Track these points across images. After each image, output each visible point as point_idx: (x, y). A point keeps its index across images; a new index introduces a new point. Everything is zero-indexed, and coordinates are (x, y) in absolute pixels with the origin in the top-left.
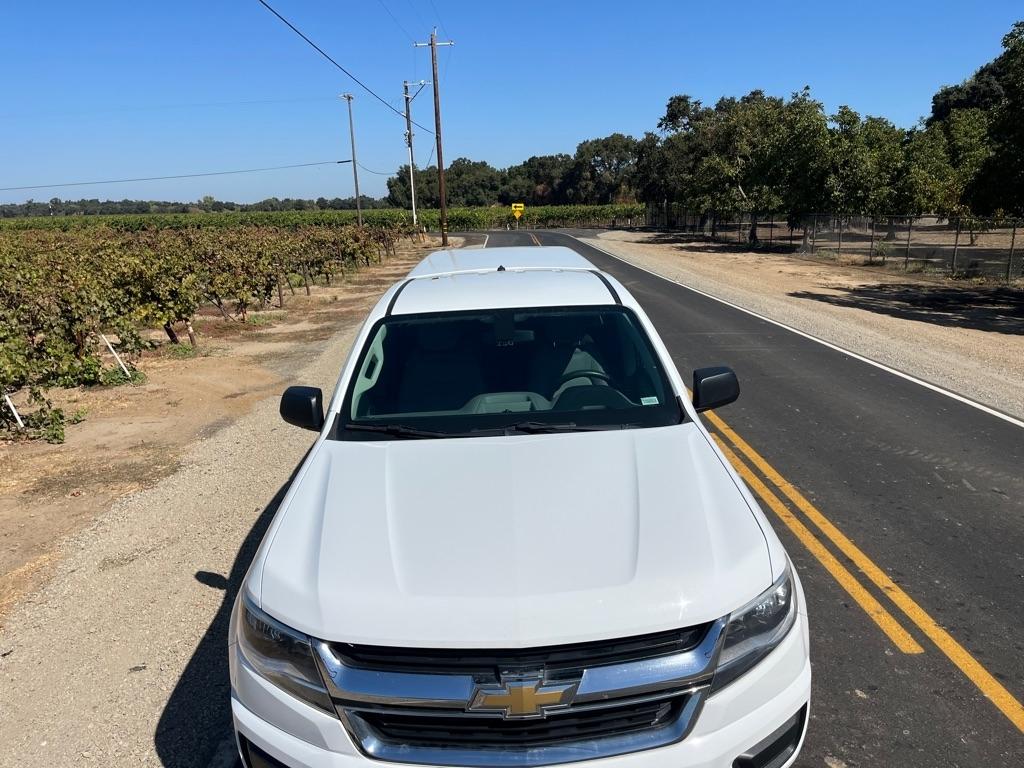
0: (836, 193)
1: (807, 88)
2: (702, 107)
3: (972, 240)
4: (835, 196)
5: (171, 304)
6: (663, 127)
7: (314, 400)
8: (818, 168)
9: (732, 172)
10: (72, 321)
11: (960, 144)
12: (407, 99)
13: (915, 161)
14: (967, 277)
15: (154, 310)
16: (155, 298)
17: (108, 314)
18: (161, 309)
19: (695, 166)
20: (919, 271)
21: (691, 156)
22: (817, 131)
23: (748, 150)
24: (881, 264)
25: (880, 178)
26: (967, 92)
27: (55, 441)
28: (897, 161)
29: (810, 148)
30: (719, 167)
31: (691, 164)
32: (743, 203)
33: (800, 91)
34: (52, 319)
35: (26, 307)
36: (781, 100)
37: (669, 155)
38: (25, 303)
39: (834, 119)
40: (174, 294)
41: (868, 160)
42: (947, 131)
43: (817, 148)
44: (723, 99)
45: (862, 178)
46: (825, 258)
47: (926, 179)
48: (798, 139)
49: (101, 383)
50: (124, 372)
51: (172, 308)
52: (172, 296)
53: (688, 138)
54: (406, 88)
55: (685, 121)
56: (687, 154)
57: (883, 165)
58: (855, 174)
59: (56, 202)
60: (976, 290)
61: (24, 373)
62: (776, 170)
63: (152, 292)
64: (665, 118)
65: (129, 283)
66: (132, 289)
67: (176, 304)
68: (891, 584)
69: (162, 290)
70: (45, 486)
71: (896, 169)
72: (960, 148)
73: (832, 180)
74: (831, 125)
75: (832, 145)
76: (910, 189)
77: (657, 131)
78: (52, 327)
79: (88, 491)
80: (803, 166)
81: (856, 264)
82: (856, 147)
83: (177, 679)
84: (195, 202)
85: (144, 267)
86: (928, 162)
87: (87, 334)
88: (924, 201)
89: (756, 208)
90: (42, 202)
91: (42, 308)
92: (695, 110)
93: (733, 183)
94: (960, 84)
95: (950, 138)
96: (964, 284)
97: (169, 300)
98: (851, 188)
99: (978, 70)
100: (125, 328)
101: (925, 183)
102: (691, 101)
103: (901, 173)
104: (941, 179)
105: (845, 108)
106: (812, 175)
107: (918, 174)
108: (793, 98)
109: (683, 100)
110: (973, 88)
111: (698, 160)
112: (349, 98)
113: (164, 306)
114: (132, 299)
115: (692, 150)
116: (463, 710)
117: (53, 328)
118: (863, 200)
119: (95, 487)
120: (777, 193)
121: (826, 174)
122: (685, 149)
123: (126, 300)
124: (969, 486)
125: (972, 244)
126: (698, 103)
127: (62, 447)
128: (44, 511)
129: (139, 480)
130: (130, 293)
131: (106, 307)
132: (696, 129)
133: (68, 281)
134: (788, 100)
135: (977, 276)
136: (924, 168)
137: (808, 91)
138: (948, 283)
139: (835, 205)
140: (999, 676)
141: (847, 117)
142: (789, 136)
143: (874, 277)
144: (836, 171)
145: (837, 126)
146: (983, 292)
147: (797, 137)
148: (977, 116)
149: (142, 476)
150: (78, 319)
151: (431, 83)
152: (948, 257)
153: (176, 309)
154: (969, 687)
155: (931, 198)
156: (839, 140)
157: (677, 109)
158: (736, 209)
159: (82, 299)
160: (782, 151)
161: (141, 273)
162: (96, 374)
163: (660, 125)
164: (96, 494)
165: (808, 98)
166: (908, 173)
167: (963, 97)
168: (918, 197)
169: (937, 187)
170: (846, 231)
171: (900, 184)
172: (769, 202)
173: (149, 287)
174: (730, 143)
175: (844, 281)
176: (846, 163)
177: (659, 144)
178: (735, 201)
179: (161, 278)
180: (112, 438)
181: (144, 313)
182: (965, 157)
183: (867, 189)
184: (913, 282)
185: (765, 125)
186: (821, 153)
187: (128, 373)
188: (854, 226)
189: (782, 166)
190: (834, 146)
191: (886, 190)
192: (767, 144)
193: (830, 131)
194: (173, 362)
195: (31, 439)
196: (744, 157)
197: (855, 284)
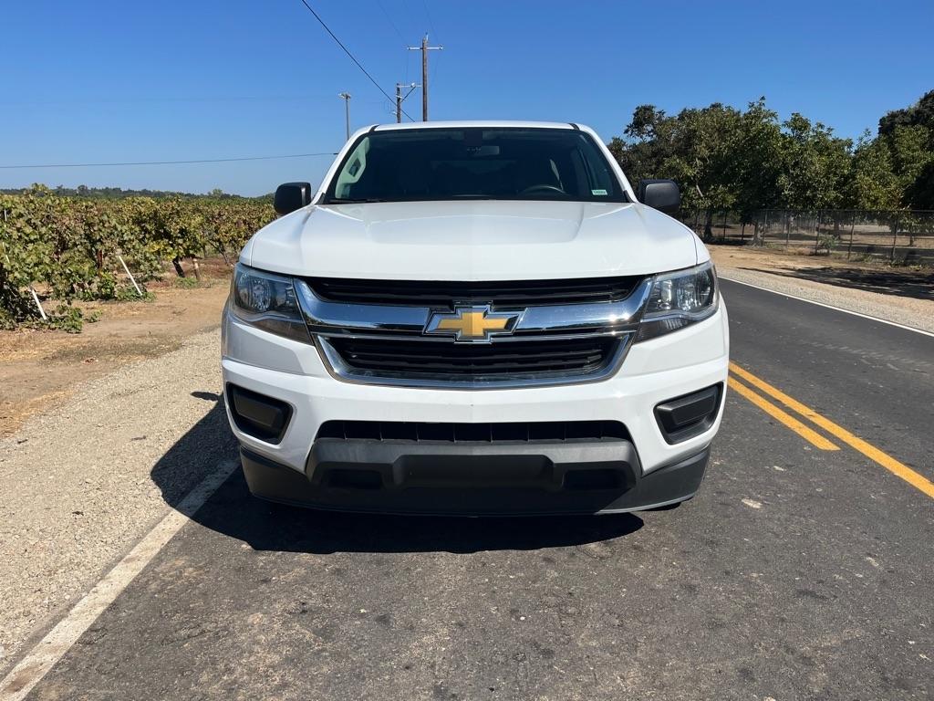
0: (787, 192)
1: (763, 98)
2: (665, 117)
3: (911, 242)
4: (785, 195)
5: (180, 241)
6: (630, 133)
7: (303, 190)
8: (771, 168)
9: (690, 172)
10: (93, 243)
11: (903, 156)
12: (399, 99)
13: (862, 168)
14: (905, 265)
15: (166, 245)
16: (168, 235)
17: (126, 238)
18: (172, 245)
19: (656, 169)
20: (861, 260)
21: (654, 160)
22: (771, 133)
23: (706, 153)
24: (827, 255)
25: (828, 178)
26: (912, 116)
27: (74, 331)
28: (843, 168)
29: (763, 149)
30: (679, 167)
31: (654, 166)
32: (700, 201)
33: (756, 100)
34: (77, 238)
35: (54, 226)
36: (739, 112)
37: (633, 157)
38: (53, 222)
39: (786, 124)
40: (183, 232)
41: (818, 164)
42: (891, 144)
43: (770, 150)
44: (685, 110)
45: (810, 179)
46: (774, 250)
47: (870, 184)
48: (753, 141)
49: (116, 298)
50: (136, 291)
51: (181, 245)
52: (182, 234)
53: (651, 143)
54: (398, 89)
55: (650, 128)
56: (650, 158)
57: (831, 169)
58: (805, 174)
59: (83, 189)
60: (913, 274)
61: (50, 271)
62: (732, 169)
63: (165, 230)
64: (631, 126)
65: (145, 222)
66: (148, 226)
67: (185, 241)
68: (814, 414)
69: (173, 229)
70: (64, 355)
71: (843, 176)
72: (903, 160)
73: (783, 179)
74: (783, 130)
75: (784, 147)
76: (855, 195)
77: (624, 137)
78: (75, 245)
79: (100, 360)
80: (757, 166)
81: (803, 254)
82: (806, 150)
83: (172, 444)
84: (206, 194)
85: (158, 207)
86: (873, 170)
87: (106, 255)
88: (868, 205)
89: (712, 205)
90: (70, 188)
91: (68, 228)
92: (659, 119)
93: (692, 183)
94: (906, 109)
95: (894, 150)
96: (903, 270)
97: (179, 238)
98: (802, 187)
99: (923, 97)
100: (140, 251)
101: (870, 188)
102: (656, 110)
103: (846, 180)
104: (885, 186)
105: (797, 115)
106: (764, 174)
107: (863, 180)
108: (750, 107)
109: (648, 109)
110: (918, 112)
111: (660, 163)
112: (347, 97)
113: (174, 242)
114: (147, 236)
115: (654, 154)
116: (420, 335)
117: (77, 246)
118: (811, 200)
119: (107, 357)
120: (731, 191)
121: (778, 173)
122: (649, 153)
123: (141, 236)
124: (892, 367)
125: (911, 245)
126: (662, 113)
127: (80, 335)
128: (59, 369)
129: (145, 354)
130: (146, 231)
131: (124, 231)
132: (659, 136)
133: (92, 207)
134: (745, 110)
135: (914, 264)
136: (869, 175)
137: (763, 102)
138: (887, 269)
139: (786, 202)
140: (910, 465)
141: (799, 124)
142: (744, 138)
143: (818, 263)
144: (787, 172)
145: (789, 131)
146: (920, 276)
147: (752, 139)
148: (919, 132)
149: (149, 352)
150: (99, 240)
151: (421, 86)
152: (889, 252)
153: (184, 246)
154: (881, 470)
155: (875, 202)
156: (791, 143)
157: (643, 118)
158: (693, 207)
159: (104, 224)
160: (738, 152)
161: (156, 212)
162: (112, 289)
163: (626, 132)
164: (107, 361)
165: (763, 108)
166: (854, 178)
167: (907, 119)
168: (863, 201)
169: (880, 192)
170: (795, 232)
171: (846, 188)
172: (724, 200)
173: (162, 226)
174: (691, 145)
175: (791, 264)
176: (796, 164)
177: (625, 149)
178: (692, 199)
179: (173, 218)
180: (123, 331)
181: (157, 248)
182: (907, 169)
183: (816, 189)
184: (855, 267)
185: (722, 131)
186: (773, 154)
187: (140, 292)
188: (803, 228)
189: (737, 166)
190: (786, 148)
191: (833, 194)
192: (724, 147)
193: (783, 136)
194: (180, 290)
195: (53, 329)
196: (702, 159)
197: (801, 267)
